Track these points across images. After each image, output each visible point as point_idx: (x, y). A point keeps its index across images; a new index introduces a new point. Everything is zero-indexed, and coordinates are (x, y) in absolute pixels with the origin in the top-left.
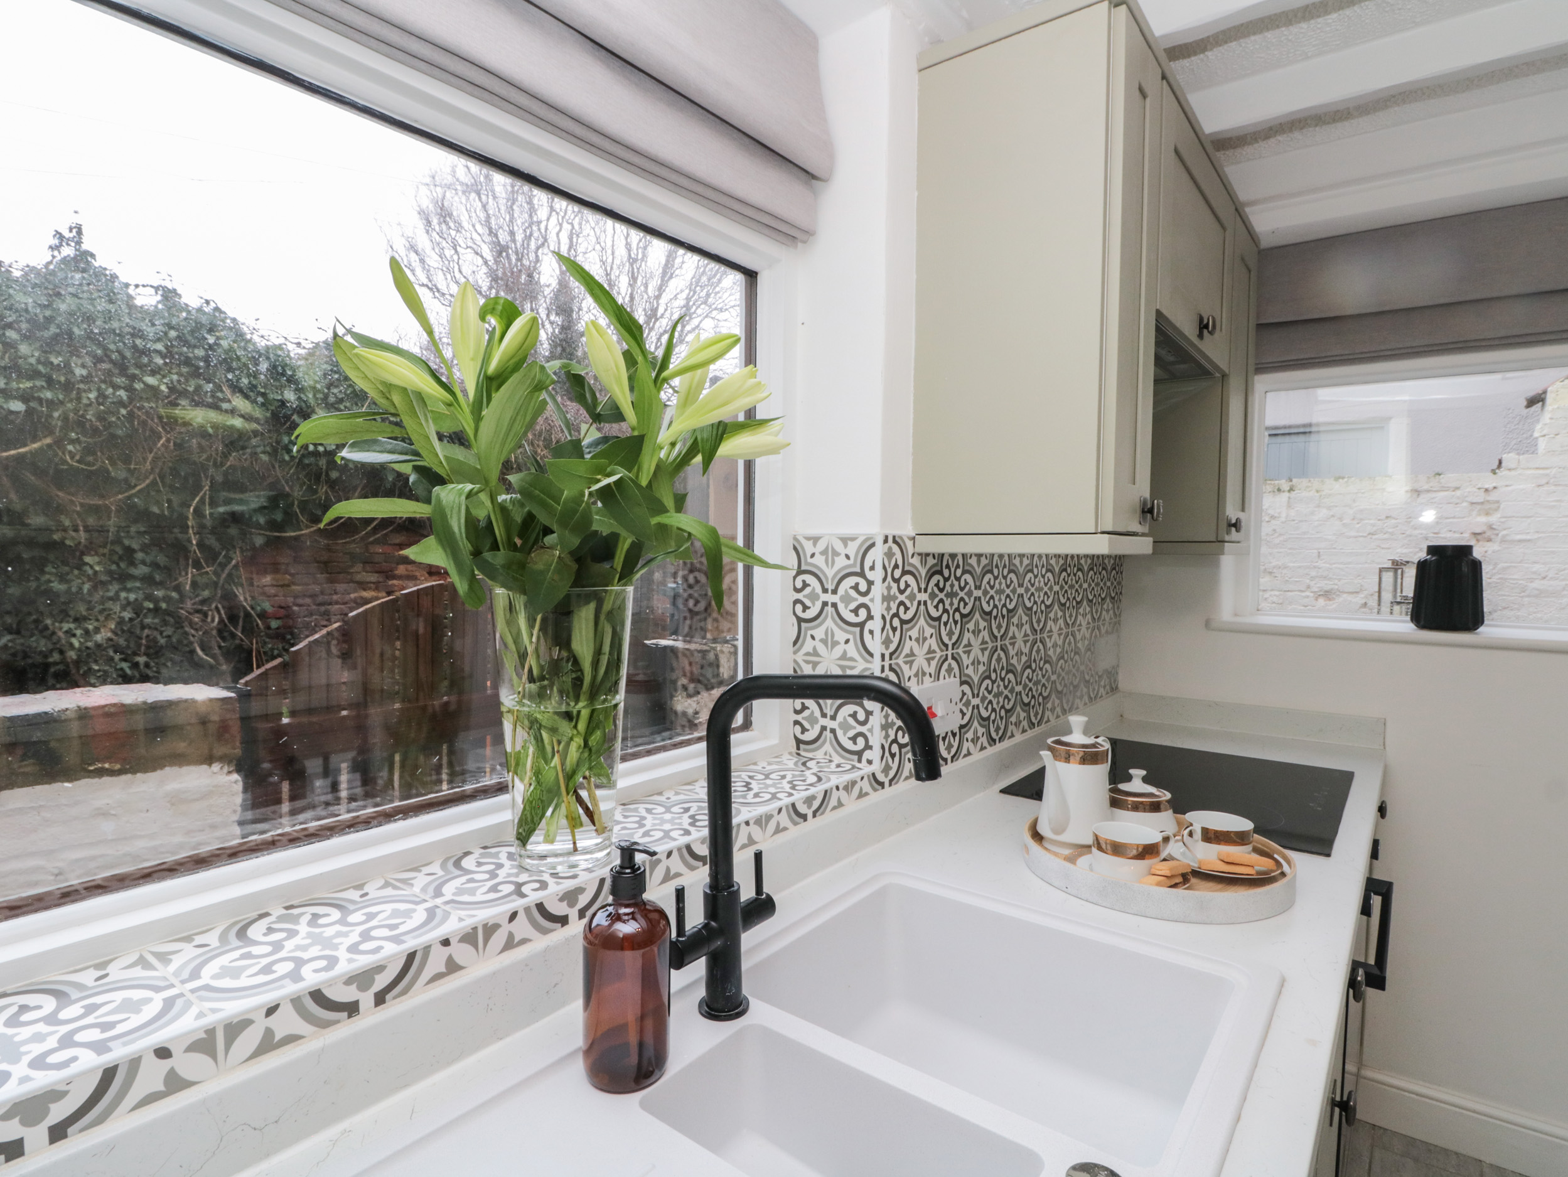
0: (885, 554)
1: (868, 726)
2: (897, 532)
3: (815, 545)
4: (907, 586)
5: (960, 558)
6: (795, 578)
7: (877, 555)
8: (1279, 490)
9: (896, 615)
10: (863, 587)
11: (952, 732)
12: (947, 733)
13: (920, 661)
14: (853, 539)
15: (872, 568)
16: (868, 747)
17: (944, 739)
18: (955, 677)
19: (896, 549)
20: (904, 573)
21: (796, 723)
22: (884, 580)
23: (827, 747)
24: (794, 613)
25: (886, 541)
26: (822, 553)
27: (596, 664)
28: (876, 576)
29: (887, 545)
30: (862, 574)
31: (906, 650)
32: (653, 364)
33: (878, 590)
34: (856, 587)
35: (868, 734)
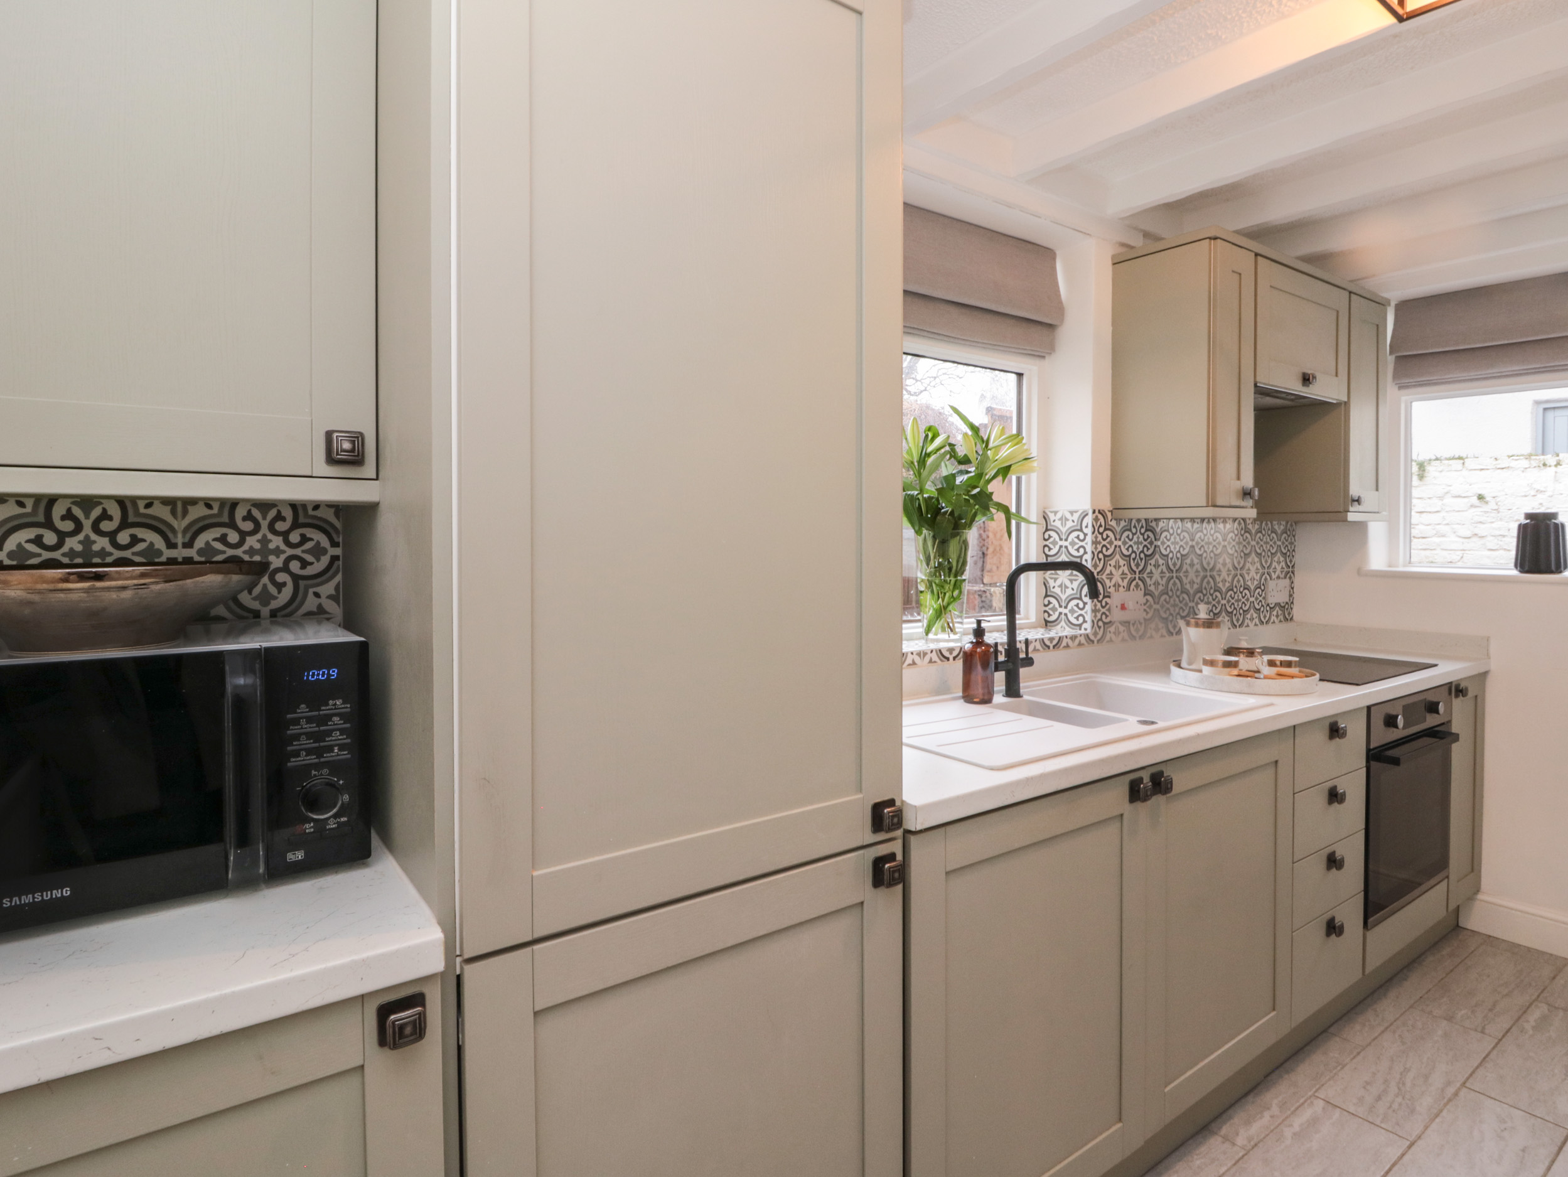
0: (1094, 519)
1: (1085, 610)
2: (1101, 508)
3: (1055, 515)
4: (1108, 536)
5: (1143, 522)
6: (1044, 533)
7: (1089, 520)
8: (1545, 465)
9: (1101, 552)
10: (1082, 537)
11: (1139, 622)
12: (1135, 622)
13: (1117, 578)
14: (1076, 512)
15: (1087, 527)
16: (1085, 621)
17: (1133, 624)
18: (1141, 590)
19: (1100, 516)
20: (1106, 529)
21: (1045, 611)
22: (1093, 533)
23: (1063, 623)
24: (1044, 552)
25: (1094, 512)
26: (1059, 520)
27: (958, 562)
28: (1089, 531)
29: (1095, 515)
30: (1081, 530)
31: (1108, 571)
32: (983, 441)
33: (1089, 539)
34: (1078, 537)
35: (1085, 615)
